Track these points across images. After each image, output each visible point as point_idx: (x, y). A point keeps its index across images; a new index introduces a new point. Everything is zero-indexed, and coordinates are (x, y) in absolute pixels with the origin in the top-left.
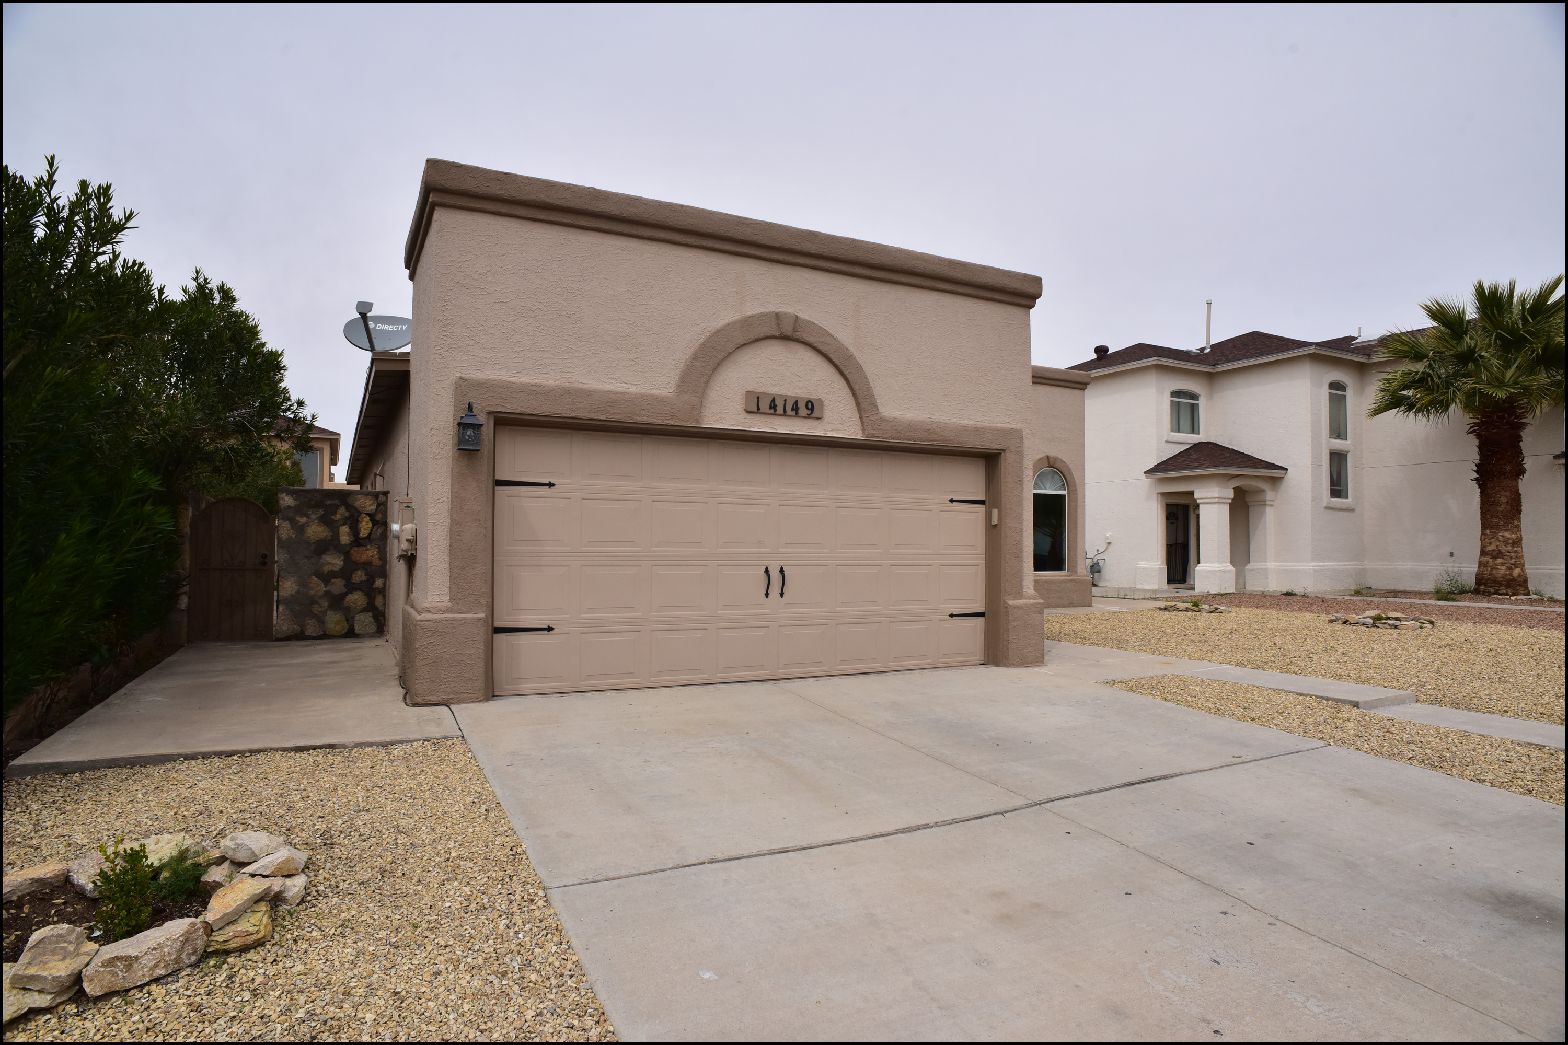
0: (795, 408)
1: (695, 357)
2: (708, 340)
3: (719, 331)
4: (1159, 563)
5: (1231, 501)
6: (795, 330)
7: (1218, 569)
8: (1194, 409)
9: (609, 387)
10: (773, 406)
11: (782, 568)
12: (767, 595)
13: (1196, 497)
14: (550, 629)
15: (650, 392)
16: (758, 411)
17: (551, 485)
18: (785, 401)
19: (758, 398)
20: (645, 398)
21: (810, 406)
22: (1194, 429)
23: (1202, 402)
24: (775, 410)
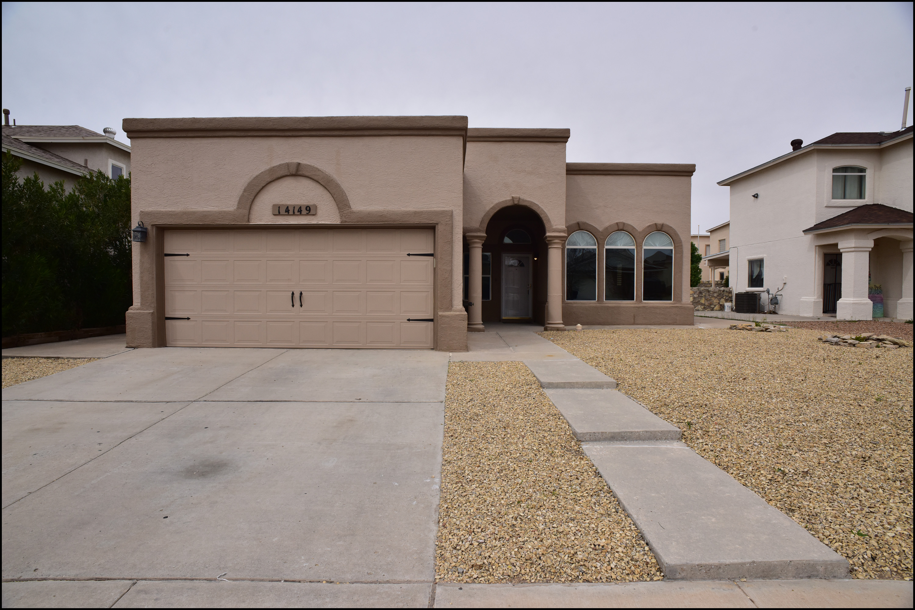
0: (300, 211)
1: (245, 191)
2: (251, 182)
3: (257, 177)
4: (816, 297)
5: (870, 249)
6: (297, 170)
7: (852, 302)
8: (861, 180)
9: (205, 209)
10: (287, 210)
11: (301, 292)
12: (293, 306)
13: (839, 247)
14: (188, 319)
15: (224, 210)
16: (279, 214)
17: (188, 255)
18: (294, 207)
19: (279, 207)
20: (220, 213)
21: (308, 209)
22: (861, 195)
23: (869, 175)
24: (289, 213)
